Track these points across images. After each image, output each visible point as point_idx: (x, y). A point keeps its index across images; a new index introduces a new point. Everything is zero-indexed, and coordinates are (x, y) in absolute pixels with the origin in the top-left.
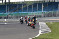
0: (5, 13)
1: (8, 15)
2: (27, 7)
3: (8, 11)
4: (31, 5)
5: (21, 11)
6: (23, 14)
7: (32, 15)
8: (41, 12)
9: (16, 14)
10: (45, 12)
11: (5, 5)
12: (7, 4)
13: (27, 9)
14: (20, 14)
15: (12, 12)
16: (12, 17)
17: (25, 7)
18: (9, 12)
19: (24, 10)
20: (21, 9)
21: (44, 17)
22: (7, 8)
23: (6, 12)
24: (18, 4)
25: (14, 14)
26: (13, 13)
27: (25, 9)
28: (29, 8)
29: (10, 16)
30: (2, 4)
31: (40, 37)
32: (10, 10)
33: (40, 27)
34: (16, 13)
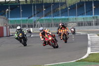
0: (31, 18)
1: (35, 22)
2: (67, 8)
3: (35, 15)
4: (74, 5)
5: (58, 15)
6: (60, 19)
7: (75, 21)
8: (91, 16)
9: (49, 20)
10: (97, 17)
11: (31, 5)
12: (33, 3)
13: (67, 11)
14: (55, 19)
15: (42, 16)
16: (41, 25)
17: (64, 8)
18: (37, 16)
19: (62, 13)
20: (57, 11)
21: (96, 24)
22: (34, 10)
23: (32, 16)
24: (53, 3)
25: (46, 20)
26: (43, 18)
27: (64, 12)
28: (71, 9)
29: (38, 23)
30: (25, 3)
31: (89, 59)
32: (39, 13)
33: (89, 43)
34: (48, 18)
